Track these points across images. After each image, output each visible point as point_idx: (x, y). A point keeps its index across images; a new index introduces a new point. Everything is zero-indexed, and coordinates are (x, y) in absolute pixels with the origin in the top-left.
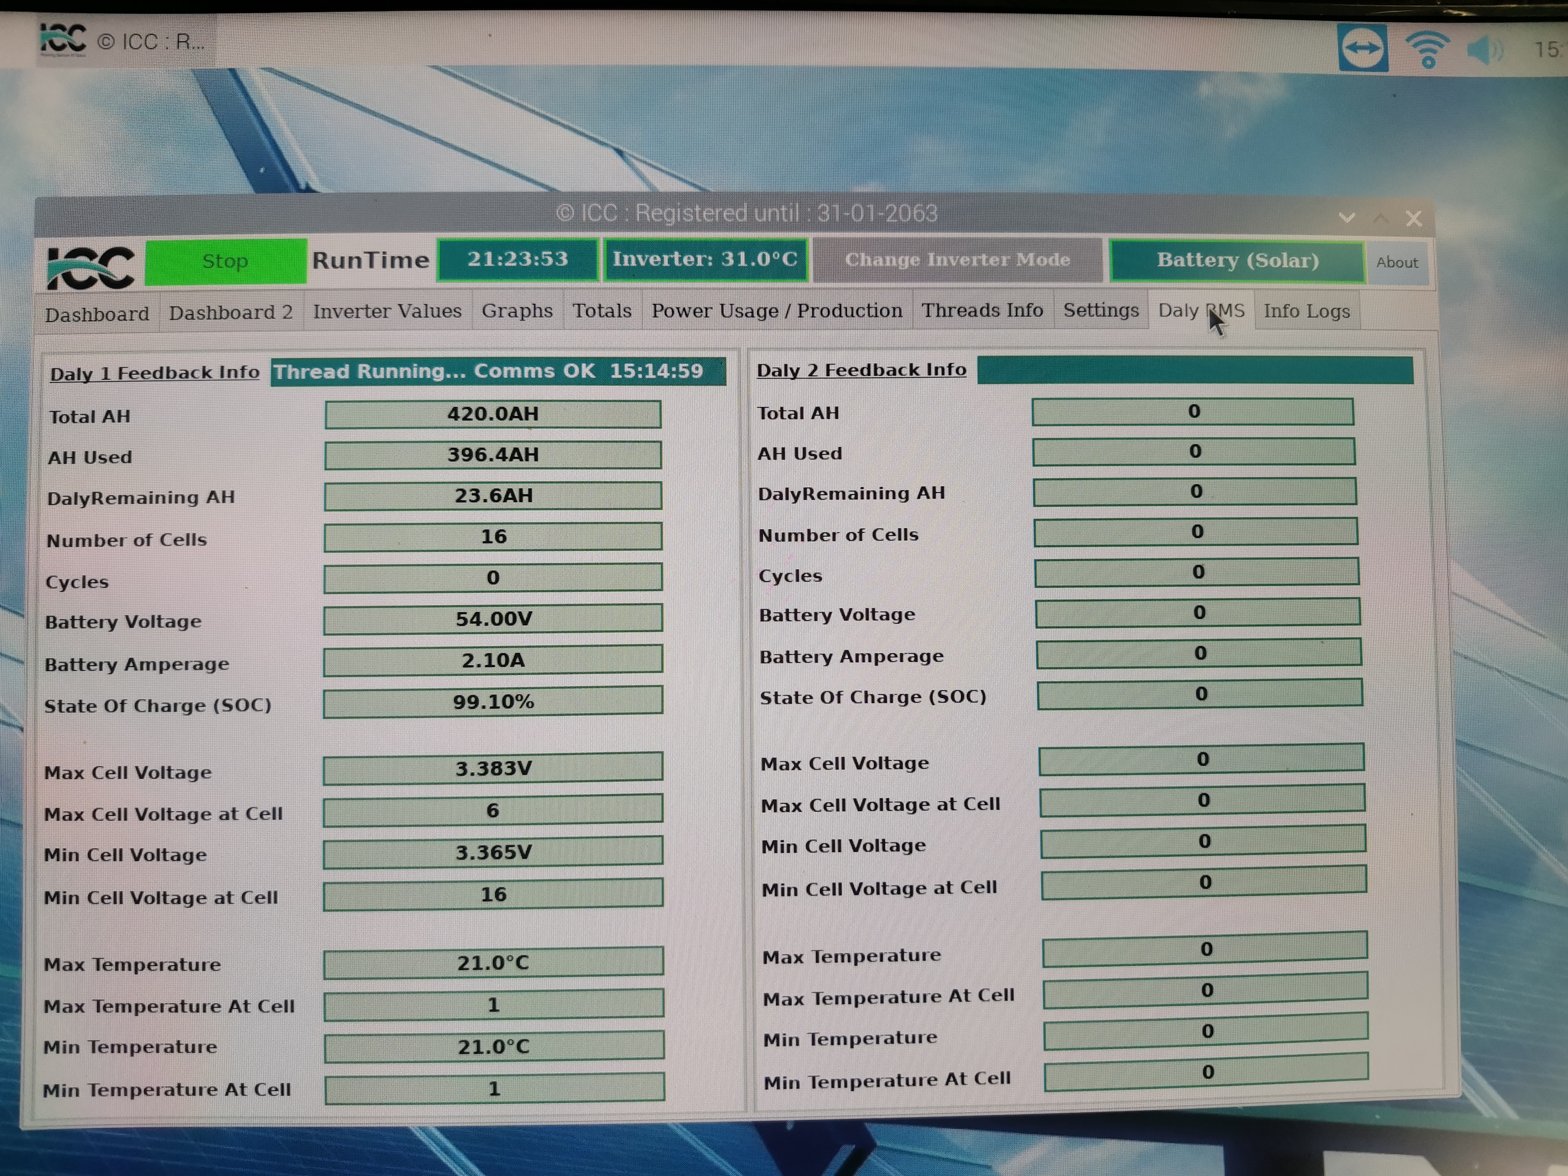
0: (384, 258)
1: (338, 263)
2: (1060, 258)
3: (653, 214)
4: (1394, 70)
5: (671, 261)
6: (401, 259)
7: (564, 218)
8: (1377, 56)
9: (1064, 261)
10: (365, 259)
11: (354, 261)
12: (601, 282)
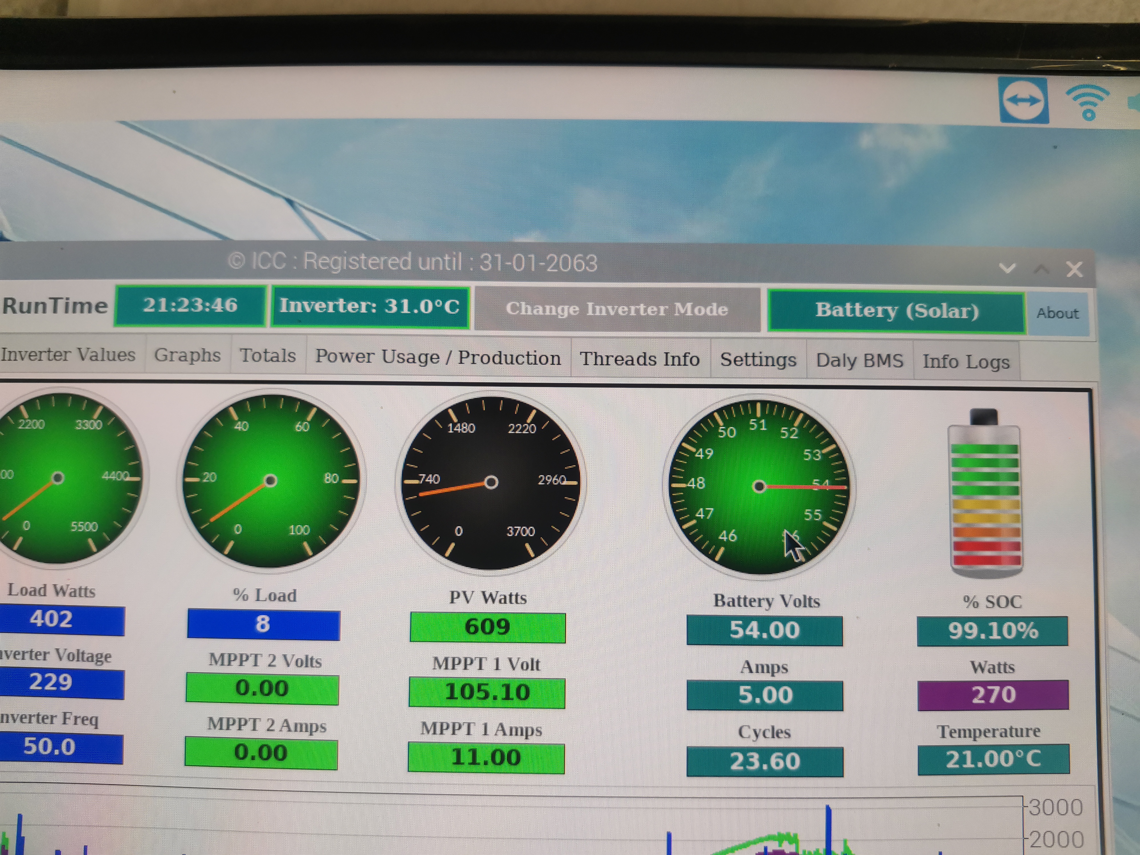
0: (67, 304)
1: (25, 308)
2: (717, 309)
3: (320, 262)
4: (1055, 122)
5: (336, 307)
6: (82, 304)
7: (236, 266)
8: (1037, 110)
9: (722, 311)
10: (50, 304)
11: (39, 307)
12: (268, 328)
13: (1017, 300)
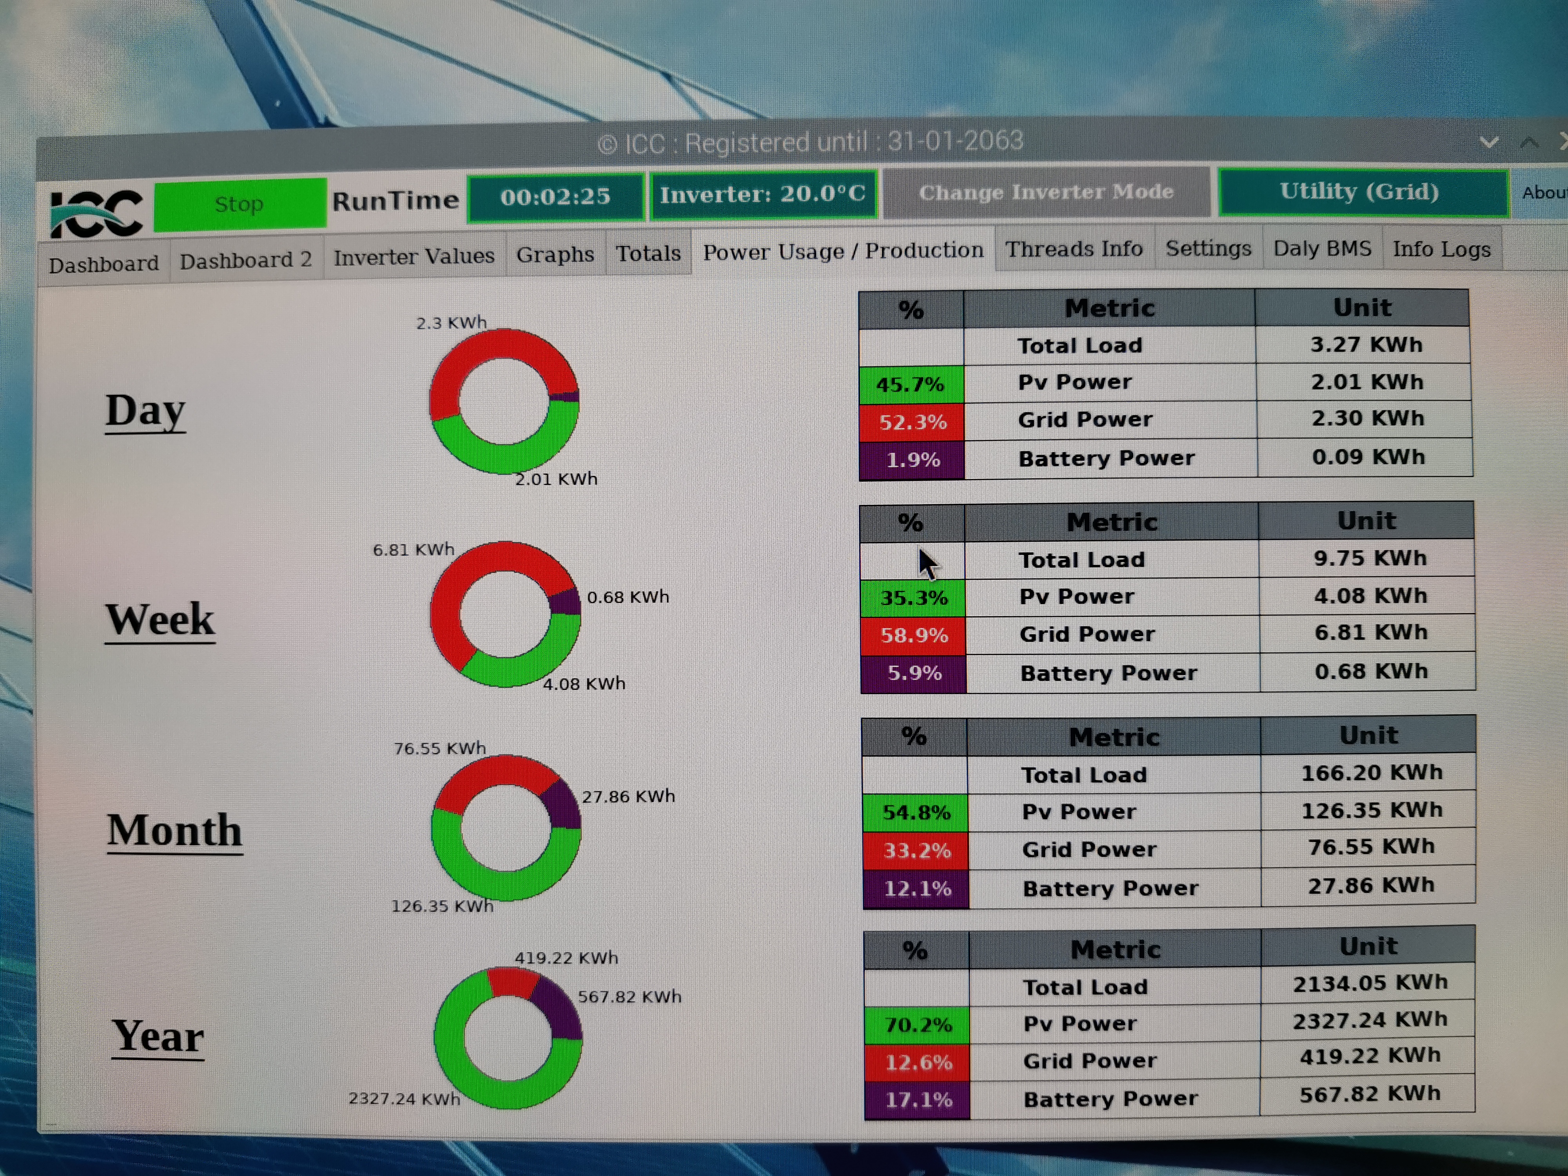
0: (410, 199)
1: (360, 204)
3: (706, 144)
5: (725, 197)
6: (428, 199)
7: (607, 151)
9: (1167, 193)
10: (390, 199)
11: (376, 202)
12: (648, 221)
13: (1500, 179)
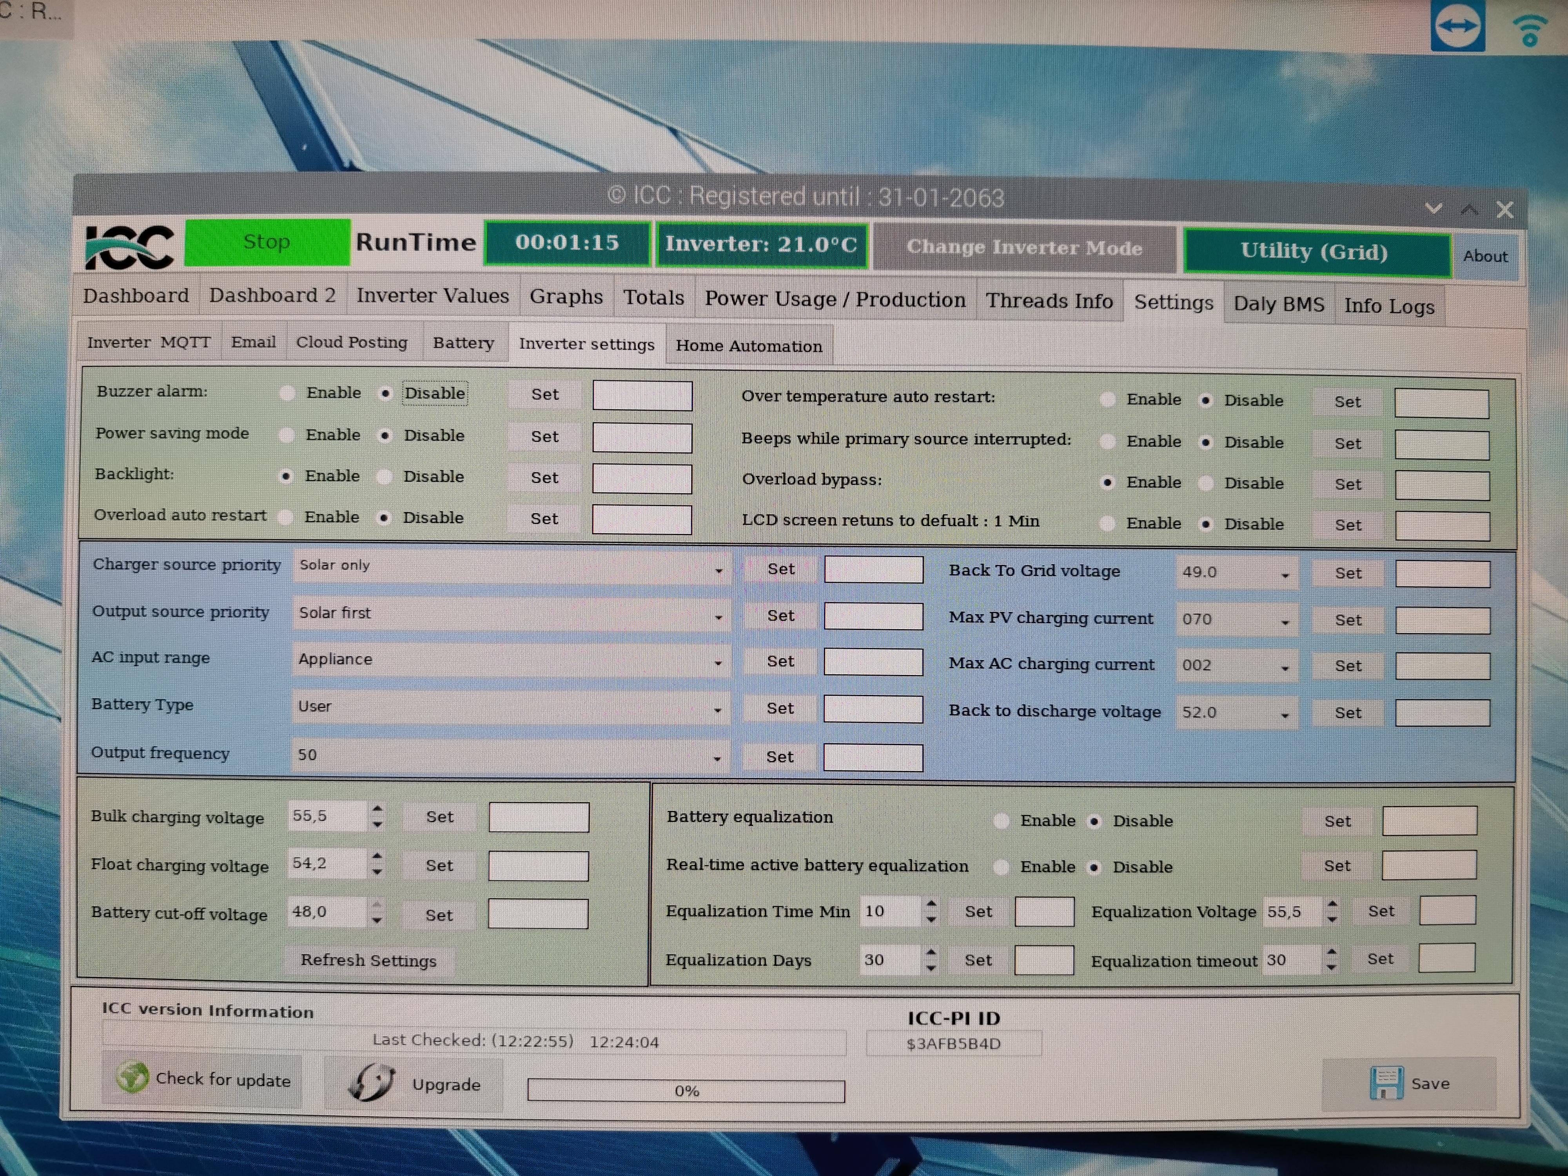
0: (430, 241)
1: (382, 245)
2: (1131, 249)
3: (709, 196)
4: (1491, 50)
5: (726, 246)
6: (447, 241)
7: (616, 200)
8: (1472, 37)
9: (1136, 250)
10: (411, 241)
11: (398, 243)
12: (653, 267)
13: (1444, 241)
